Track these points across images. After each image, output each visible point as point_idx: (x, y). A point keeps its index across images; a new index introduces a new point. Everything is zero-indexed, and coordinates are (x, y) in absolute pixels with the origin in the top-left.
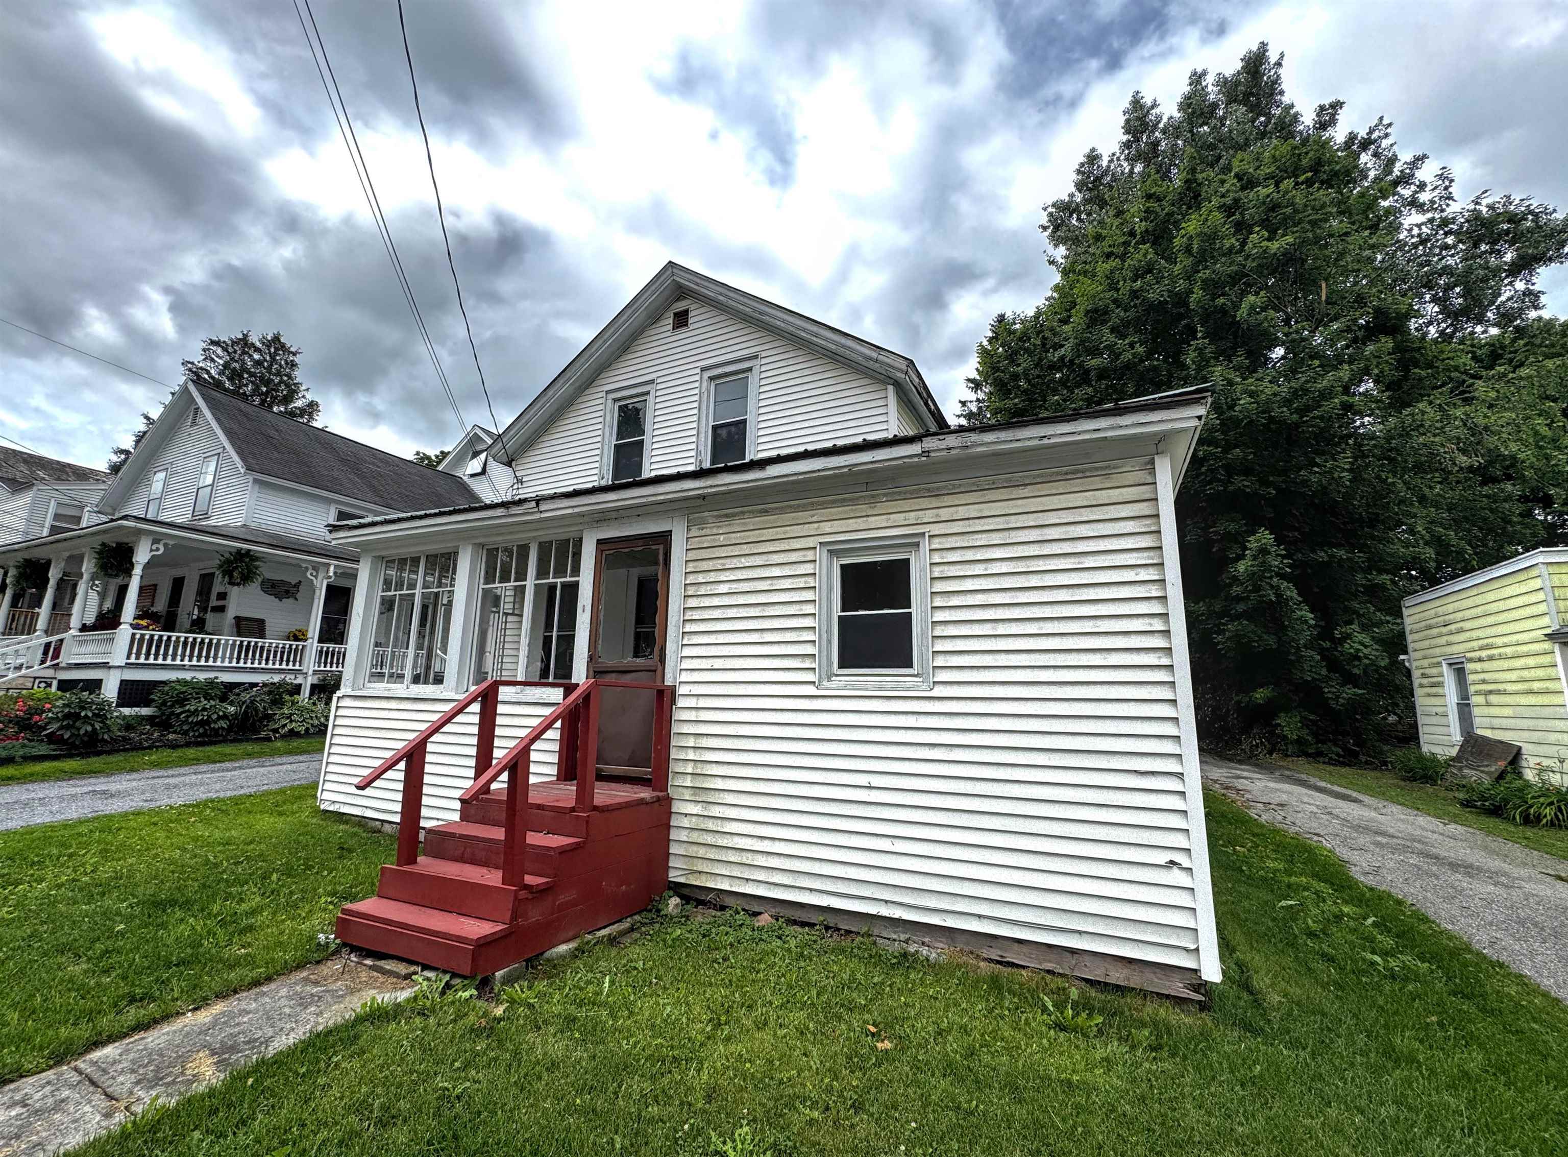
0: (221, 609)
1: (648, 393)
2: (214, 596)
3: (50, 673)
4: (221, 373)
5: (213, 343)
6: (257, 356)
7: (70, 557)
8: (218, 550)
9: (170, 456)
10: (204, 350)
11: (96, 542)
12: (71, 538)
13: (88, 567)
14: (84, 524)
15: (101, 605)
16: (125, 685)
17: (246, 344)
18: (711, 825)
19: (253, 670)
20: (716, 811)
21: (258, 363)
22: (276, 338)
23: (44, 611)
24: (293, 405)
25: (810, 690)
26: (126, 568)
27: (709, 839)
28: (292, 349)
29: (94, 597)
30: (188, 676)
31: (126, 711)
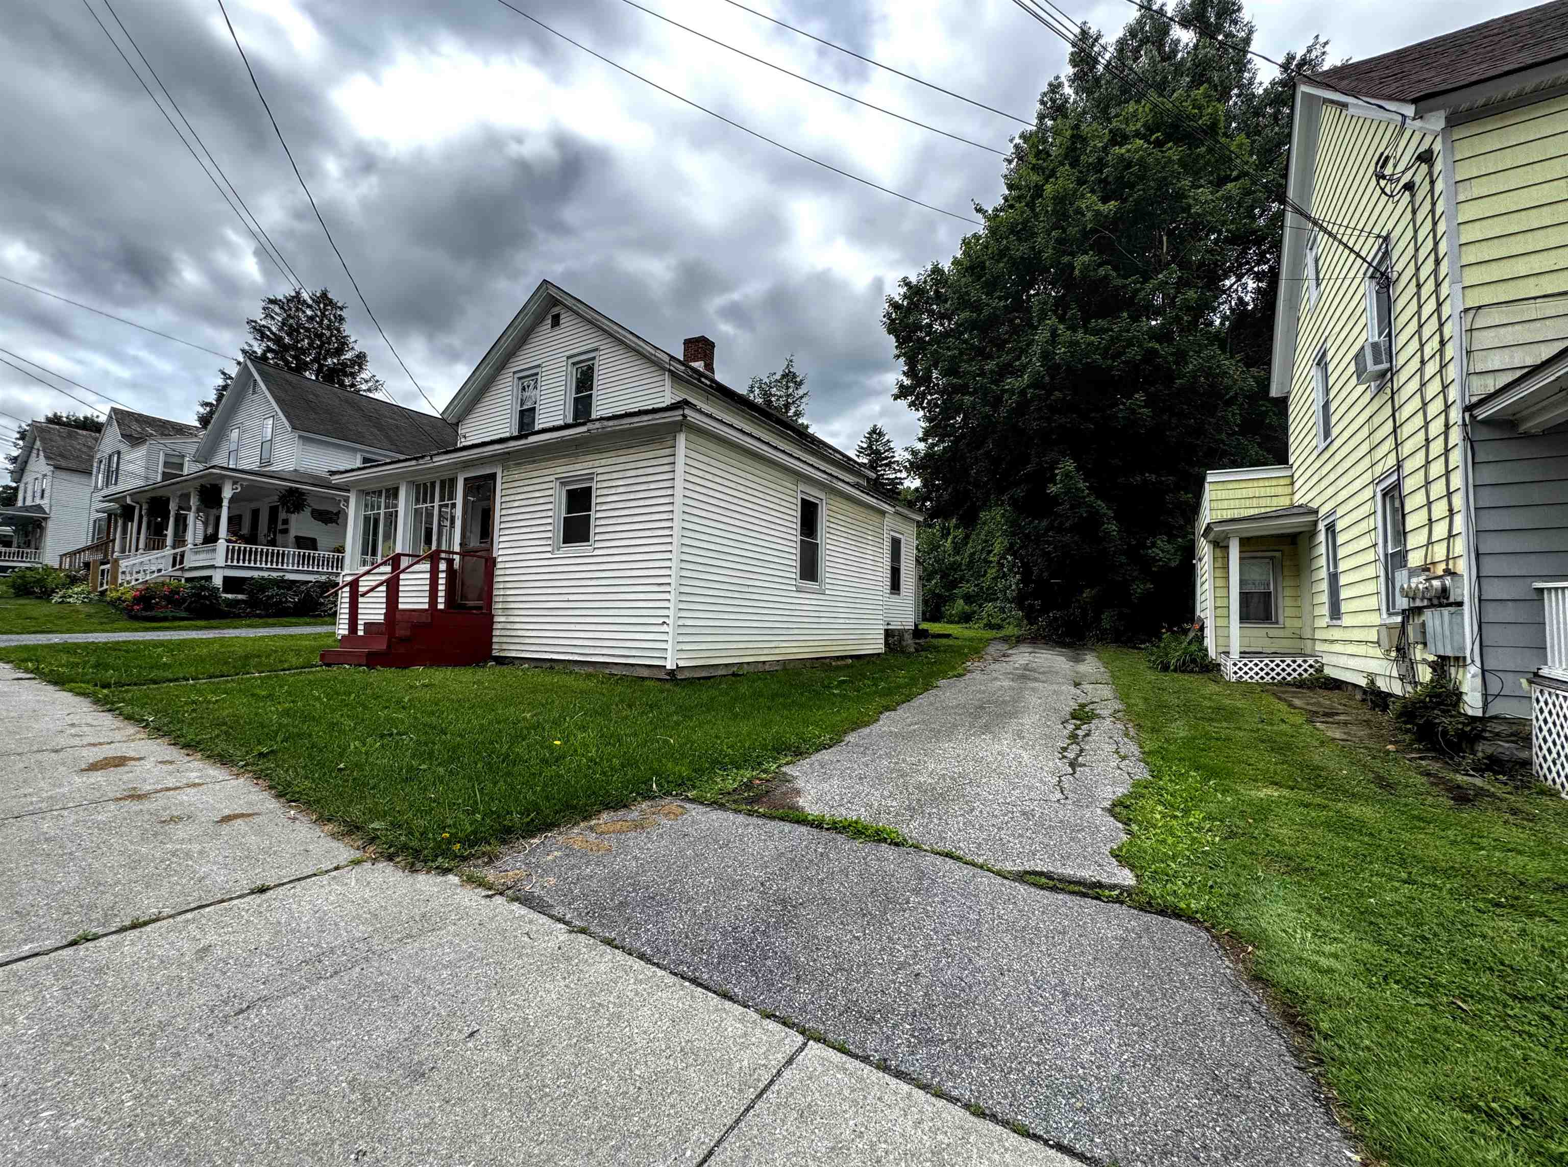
0: (286, 531)
1: (537, 374)
2: (280, 522)
3: (179, 573)
4: (281, 329)
5: (271, 301)
6: (309, 312)
7: (181, 495)
8: (276, 488)
9: (241, 417)
10: (264, 309)
11: (197, 483)
12: (178, 483)
13: (194, 502)
14: (186, 472)
15: (205, 531)
16: (226, 579)
17: (299, 301)
18: (509, 626)
19: (309, 572)
20: (512, 619)
21: (311, 319)
22: (324, 295)
23: (170, 532)
24: (343, 357)
25: (549, 555)
26: (219, 503)
27: (508, 633)
28: (339, 304)
29: (200, 525)
30: (265, 574)
31: (230, 596)
